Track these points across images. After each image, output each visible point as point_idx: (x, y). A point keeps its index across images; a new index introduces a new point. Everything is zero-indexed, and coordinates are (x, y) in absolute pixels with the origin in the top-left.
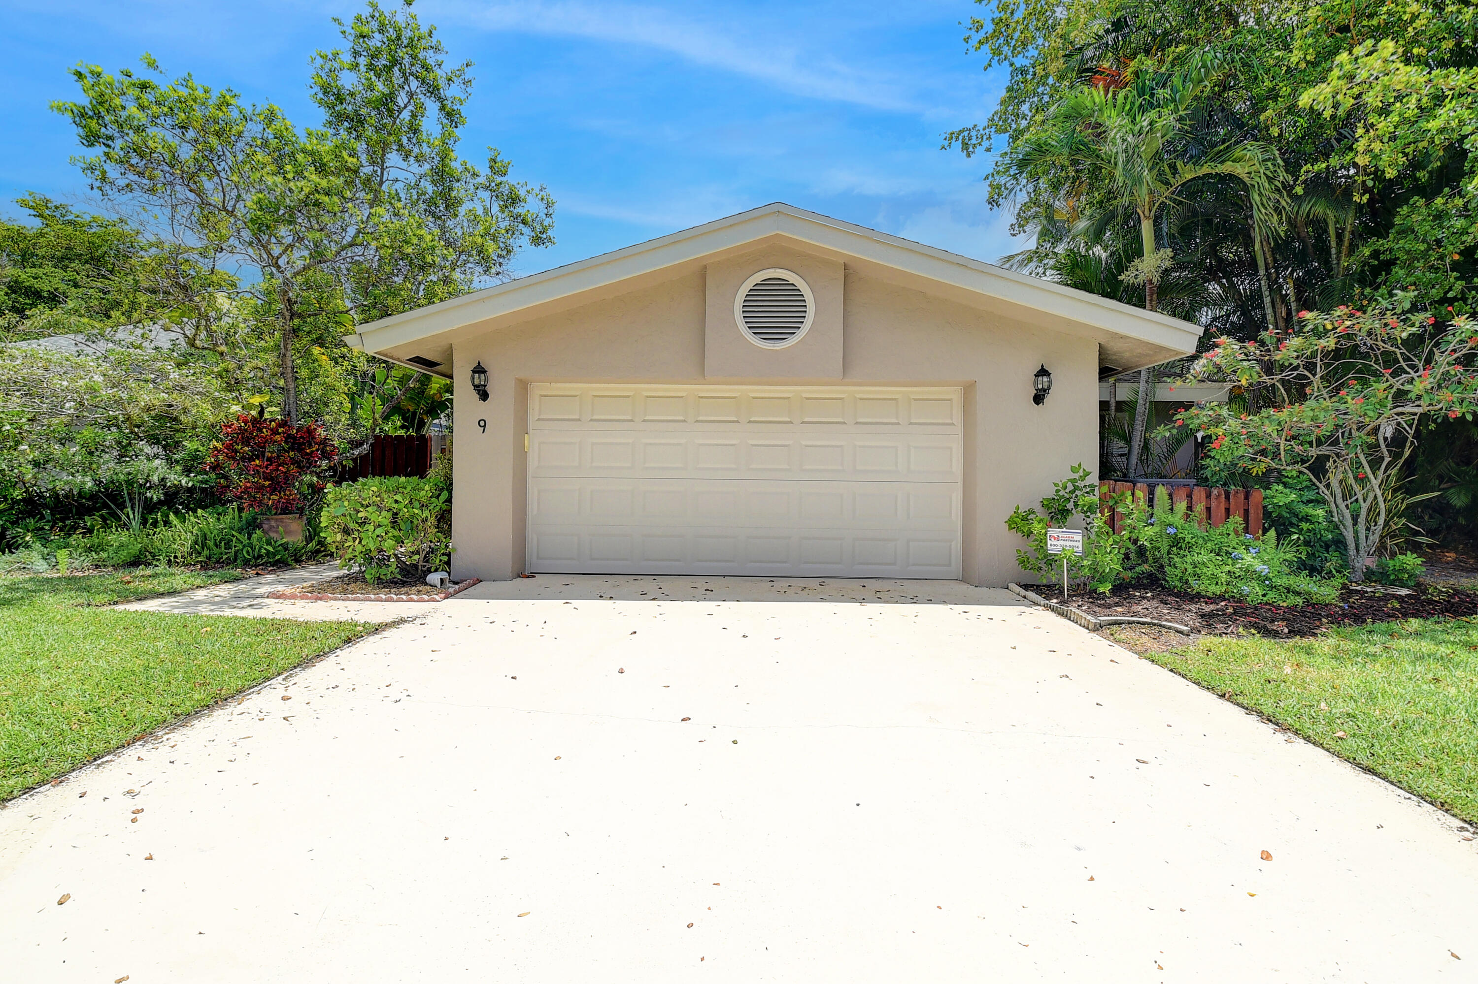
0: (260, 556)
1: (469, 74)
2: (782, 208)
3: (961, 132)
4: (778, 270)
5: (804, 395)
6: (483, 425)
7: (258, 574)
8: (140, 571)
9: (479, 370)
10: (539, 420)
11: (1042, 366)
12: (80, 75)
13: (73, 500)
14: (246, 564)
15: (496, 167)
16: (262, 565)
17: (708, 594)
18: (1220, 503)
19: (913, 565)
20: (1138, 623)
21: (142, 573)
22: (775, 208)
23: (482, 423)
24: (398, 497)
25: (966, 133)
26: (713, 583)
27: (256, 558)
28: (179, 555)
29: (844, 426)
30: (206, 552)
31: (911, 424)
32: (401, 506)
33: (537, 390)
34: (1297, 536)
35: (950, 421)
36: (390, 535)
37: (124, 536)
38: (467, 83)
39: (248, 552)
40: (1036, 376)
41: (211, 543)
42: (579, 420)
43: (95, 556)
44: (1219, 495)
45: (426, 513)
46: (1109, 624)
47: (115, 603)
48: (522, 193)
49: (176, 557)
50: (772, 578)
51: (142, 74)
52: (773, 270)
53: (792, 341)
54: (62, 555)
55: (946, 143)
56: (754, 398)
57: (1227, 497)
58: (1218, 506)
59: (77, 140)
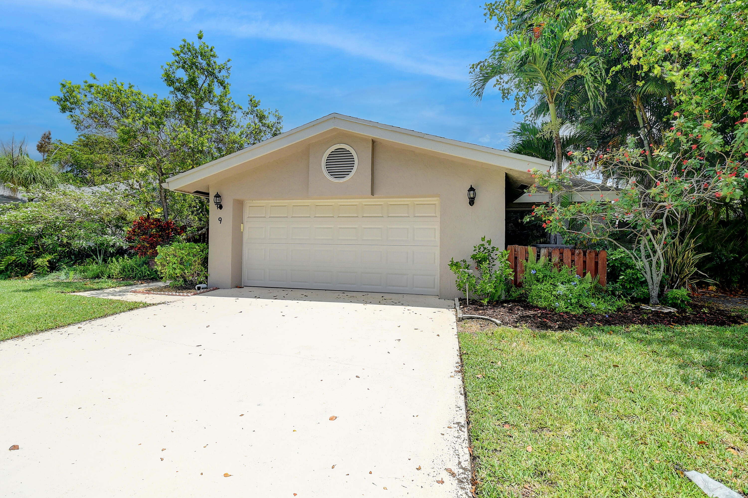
0: (145, 276)
1: (229, 65)
2: (336, 116)
3: (479, 64)
4: (341, 144)
5: (364, 203)
6: (220, 220)
7: (141, 283)
8: (97, 280)
9: (218, 196)
10: (248, 217)
11: (471, 186)
12: (63, 86)
13: (85, 252)
14: (139, 279)
15: (254, 104)
16: (146, 279)
17: (306, 298)
18: (580, 258)
19: (416, 287)
20: (482, 318)
21: (97, 281)
22: (332, 116)
23: (220, 219)
24: (183, 252)
25: (482, 64)
26: (308, 293)
27: (143, 277)
28: (114, 274)
29: (382, 218)
30: (124, 274)
31: (415, 216)
32: (184, 255)
33: (248, 204)
34: (623, 277)
35: (434, 215)
36: (179, 267)
37: (95, 267)
38: (228, 69)
39: (140, 274)
40: (469, 191)
41: (126, 270)
42: (265, 217)
43: (83, 274)
44: (580, 253)
45: (196, 258)
46: (468, 319)
47: (74, 292)
48: (266, 114)
49: (113, 275)
50: (344, 291)
51: (91, 81)
52: (339, 145)
53: (348, 178)
54: (72, 273)
55: (472, 70)
56: (340, 205)
57: (585, 255)
58: (579, 260)
59: (59, 110)
